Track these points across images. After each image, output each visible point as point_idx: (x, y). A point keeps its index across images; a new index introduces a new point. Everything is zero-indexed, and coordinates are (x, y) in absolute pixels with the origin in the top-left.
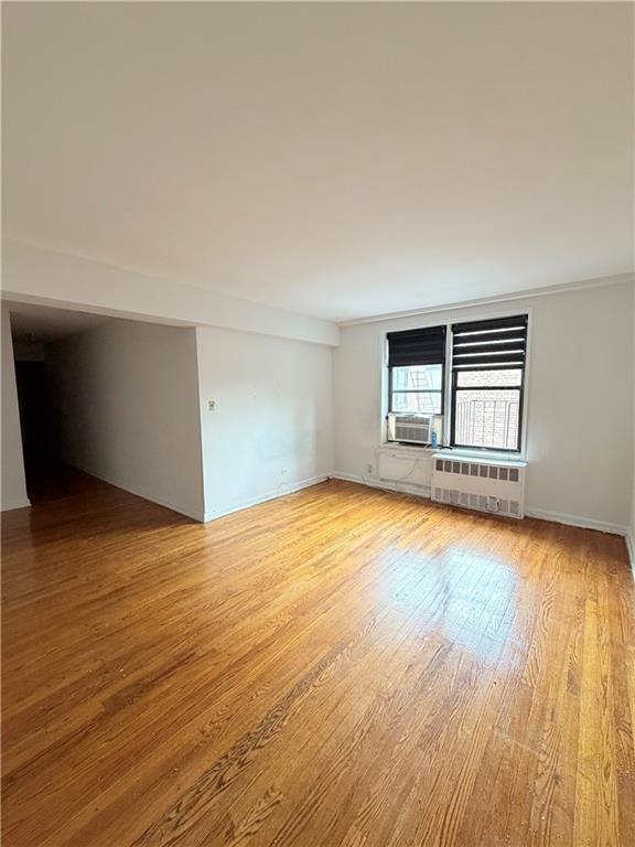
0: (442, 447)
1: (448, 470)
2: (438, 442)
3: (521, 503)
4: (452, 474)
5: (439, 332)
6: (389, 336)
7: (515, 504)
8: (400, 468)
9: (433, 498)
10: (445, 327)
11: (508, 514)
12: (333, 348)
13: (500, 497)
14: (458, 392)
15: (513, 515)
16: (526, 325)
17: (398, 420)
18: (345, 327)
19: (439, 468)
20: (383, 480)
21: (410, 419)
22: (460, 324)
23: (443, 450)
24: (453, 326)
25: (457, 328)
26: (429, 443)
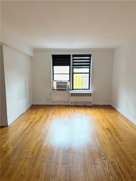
0: (70, 90)
1: (74, 96)
2: (69, 89)
3: (92, 102)
4: (76, 97)
5: (69, 56)
6: (53, 56)
7: (91, 102)
8: (59, 97)
9: (70, 104)
10: (70, 55)
11: (89, 105)
12: (31, 58)
13: (87, 101)
14: (74, 74)
15: (90, 105)
16: (91, 57)
17: (57, 83)
18: (36, 50)
19: (72, 96)
20: (52, 102)
21: (61, 82)
22: (74, 55)
23: (71, 91)
24: (73, 55)
25: (74, 56)
26: (67, 89)
